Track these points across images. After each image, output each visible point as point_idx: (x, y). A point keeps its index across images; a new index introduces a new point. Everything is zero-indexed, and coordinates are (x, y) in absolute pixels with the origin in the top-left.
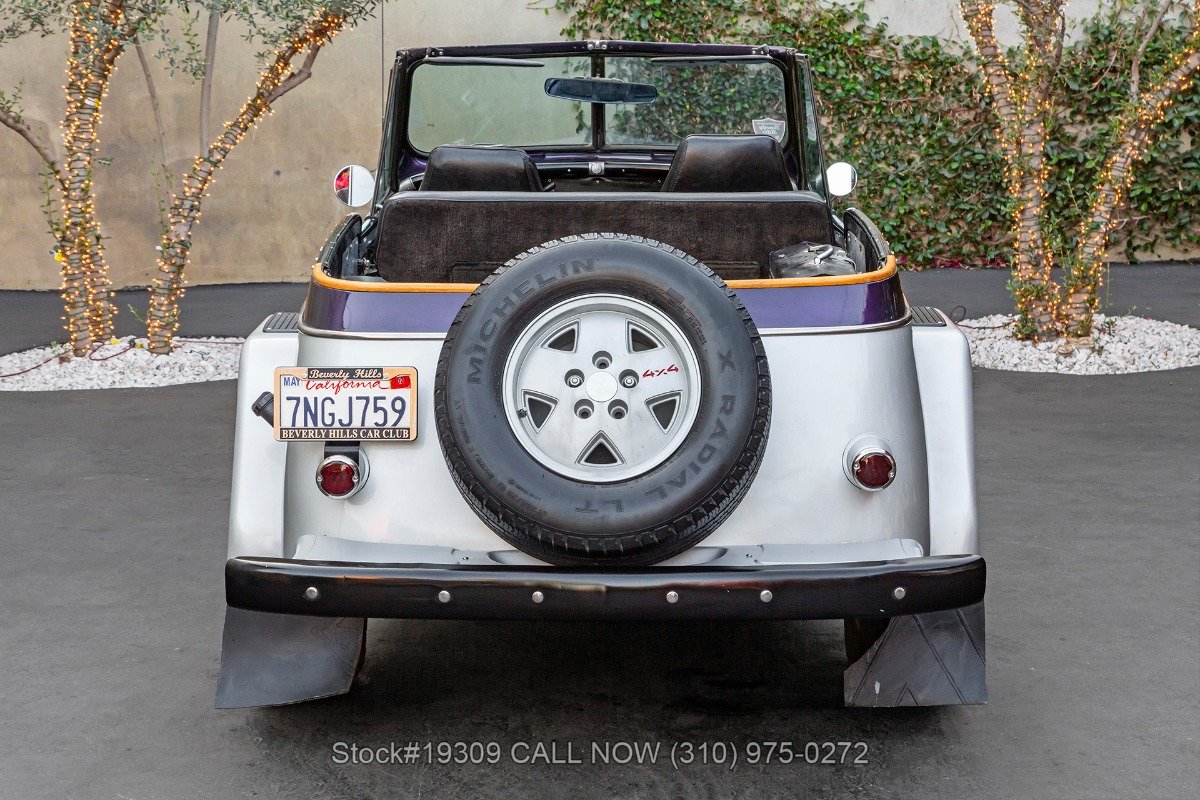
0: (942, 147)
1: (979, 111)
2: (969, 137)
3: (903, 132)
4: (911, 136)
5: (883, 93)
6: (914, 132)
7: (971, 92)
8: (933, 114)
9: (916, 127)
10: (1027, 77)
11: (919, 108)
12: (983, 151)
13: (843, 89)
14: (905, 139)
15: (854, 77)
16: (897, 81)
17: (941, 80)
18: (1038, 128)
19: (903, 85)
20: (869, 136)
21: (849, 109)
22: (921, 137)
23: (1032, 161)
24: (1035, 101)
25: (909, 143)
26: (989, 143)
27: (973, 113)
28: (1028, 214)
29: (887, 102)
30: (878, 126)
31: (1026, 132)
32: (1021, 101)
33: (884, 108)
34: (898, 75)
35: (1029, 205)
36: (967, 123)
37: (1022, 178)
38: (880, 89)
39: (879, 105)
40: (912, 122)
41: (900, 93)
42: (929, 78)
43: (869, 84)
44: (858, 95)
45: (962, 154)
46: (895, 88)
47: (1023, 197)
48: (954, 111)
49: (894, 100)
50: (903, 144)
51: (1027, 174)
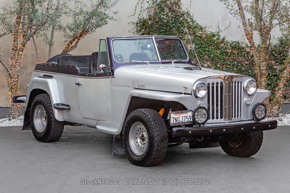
0: (240, 71)
1: (250, 61)
2: (248, 68)
3: (230, 67)
4: (232, 68)
5: (224, 56)
6: (233, 67)
7: (248, 56)
8: (238, 62)
9: (233, 65)
10: (262, 50)
11: (234, 60)
12: (252, 72)
13: (213, 55)
14: (230, 68)
15: (217, 51)
16: (228, 53)
17: (240, 53)
18: (264, 63)
19: (230, 54)
20: (220, 67)
21: (215, 60)
22: (235, 68)
23: (263, 71)
24: (264, 56)
25: (231, 69)
26: (253, 70)
27: (249, 62)
28: (262, 85)
29: (225, 58)
30: (223, 65)
31: (262, 64)
32: (260, 56)
33: (225, 60)
34: (228, 51)
35: (263, 82)
36: (247, 64)
38: (223, 55)
39: (223, 59)
40: (232, 64)
41: (229, 56)
42: (237, 52)
43: (221, 53)
44: (217, 56)
45: (246, 73)
46: (227, 55)
47: (261, 81)
48: (244, 61)
49: (227, 58)
50: (230, 70)
51: (262, 74)
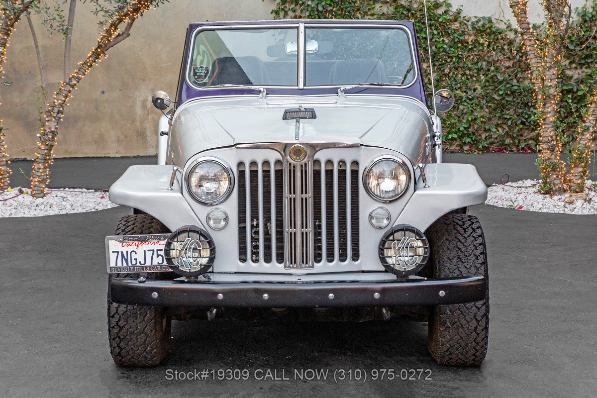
0: (494, 82)
1: (515, 61)
2: (510, 76)
3: (471, 73)
4: (475, 75)
5: (459, 50)
6: (477, 73)
7: (511, 50)
8: (488, 62)
9: (479, 70)
10: (548, 41)
11: (480, 59)
12: (518, 84)
13: (436, 47)
14: (472, 76)
15: (443, 40)
16: (467, 43)
17: (493, 43)
18: (554, 71)
19: (471, 45)
20: (451, 75)
21: (439, 59)
22: (481, 75)
23: (550, 90)
24: (552, 55)
25: (474, 79)
26: (521, 80)
27: (512, 62)
28: (548, 121)
29: (462, 55)
30: (456, 69)
31: (547, 73)
32: (544, 55)
33: (460, 58)
34: (468, 39)
35: (549, 115)
36: (508, 68)
37: (544, 100)
38: (458, 48)
39: (457, 57)
40: (477, 67)
41: (469, 49)
42: (486, 41)
43: (452, 44)
44: (445, 50)
45: (505, 86)
46: (466, 47)
47: (545, 111)
48: (501, 61)
49: (466, 54)
50: (471, 80)
51: (547, 98)
